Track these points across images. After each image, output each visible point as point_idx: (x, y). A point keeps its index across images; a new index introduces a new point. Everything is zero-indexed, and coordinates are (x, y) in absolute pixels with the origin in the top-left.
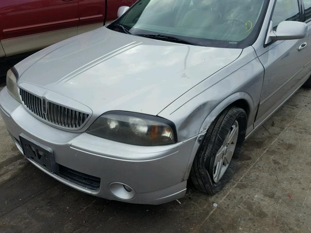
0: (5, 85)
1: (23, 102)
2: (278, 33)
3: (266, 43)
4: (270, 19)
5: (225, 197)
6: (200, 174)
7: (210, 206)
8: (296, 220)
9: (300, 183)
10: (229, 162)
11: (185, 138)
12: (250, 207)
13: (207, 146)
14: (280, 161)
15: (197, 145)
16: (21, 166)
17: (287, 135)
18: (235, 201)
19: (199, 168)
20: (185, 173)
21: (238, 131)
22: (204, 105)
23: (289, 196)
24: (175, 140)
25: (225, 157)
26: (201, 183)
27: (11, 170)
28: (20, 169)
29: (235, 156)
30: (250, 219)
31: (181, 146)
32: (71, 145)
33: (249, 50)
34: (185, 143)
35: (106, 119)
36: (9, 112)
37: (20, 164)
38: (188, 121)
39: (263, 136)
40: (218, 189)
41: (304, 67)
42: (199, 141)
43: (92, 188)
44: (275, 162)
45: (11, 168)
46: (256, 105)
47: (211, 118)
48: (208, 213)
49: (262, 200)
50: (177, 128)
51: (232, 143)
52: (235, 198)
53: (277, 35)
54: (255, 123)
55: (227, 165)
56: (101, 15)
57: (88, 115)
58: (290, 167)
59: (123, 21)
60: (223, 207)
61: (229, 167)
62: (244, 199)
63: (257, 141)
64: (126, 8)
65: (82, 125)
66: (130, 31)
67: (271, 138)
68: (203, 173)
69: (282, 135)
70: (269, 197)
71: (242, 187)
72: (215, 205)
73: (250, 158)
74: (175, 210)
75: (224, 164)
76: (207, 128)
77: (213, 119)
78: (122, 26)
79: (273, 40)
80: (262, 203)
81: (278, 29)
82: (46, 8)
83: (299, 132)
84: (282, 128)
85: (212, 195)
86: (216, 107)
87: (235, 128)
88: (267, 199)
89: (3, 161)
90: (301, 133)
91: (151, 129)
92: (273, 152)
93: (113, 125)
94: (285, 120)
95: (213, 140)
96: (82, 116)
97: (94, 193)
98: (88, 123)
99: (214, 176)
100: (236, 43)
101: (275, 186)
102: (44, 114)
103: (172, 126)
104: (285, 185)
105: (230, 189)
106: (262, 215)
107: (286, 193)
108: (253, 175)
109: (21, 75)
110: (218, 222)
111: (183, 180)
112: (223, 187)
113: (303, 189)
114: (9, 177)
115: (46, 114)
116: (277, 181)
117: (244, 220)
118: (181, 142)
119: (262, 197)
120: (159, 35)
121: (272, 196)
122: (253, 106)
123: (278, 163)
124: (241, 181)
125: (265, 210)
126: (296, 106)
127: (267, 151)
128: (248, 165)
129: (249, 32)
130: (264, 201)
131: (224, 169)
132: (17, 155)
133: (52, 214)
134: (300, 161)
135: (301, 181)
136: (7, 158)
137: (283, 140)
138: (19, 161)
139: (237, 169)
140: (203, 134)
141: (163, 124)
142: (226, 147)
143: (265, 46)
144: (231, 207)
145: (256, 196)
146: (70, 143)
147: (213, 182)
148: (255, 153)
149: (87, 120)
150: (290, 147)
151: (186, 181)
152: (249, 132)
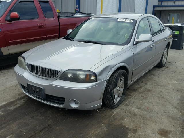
0: (17, 63)
1: (28, 70)
2: (140, 39)
3: (134, 44)
4: (136, 34)
5: (119, 109)
6: (108, 97)
7: (113, 113)
8: (150, 116)
9: (152, 104)
10: (121, 96)
11: (100, 80)
12: (130, 112)
13: (110, 85)
14: (144, 96)
15: (106, 83)
16: (24, 101)
17: (148, 86)
18: (124, 110)
19: (107, 95)
20: (101, 96)
21: (124, 81)
22: (108, 66)
23: (147, 108)
24: (96, 80)
25: (119, 93)
26: (108, 102)
27: (20, 103)
28: (23, 102)
29: (124, 94)
30: (130, 116)
31: (99, 83)
32: (52, 84)
33: (126, 46)
34: (101, 82)
35: (67, 73)
36: (22, 74)
37: (23, 101)
38: (101, 73)
39: (137, 87)
40: (116, 106)
41: (155, 56)
42: (106, 81)
43: (61, 104)
44: (142, 96)
45: (19, 102)
46: (131, 70)
47: (111, 72)
48: (112, 115)
49: (135, 110)
50: (97, 75)
51: (122, 87)
52: (124, 109)
53: (139, 40)
54: (132, 79)
55: (120, 97)
56: (57, 35)
57: (59, 71)
58: (149, 98)
59: (71, 36)
60: (119, 113)
61: (121, 98)
62: (128, 110)
63: (134, 89)
64: (71, 30)
65: (57, 76)
66: (74, 40)
67: (141, 87)
68: (109, 97)
69: (146, 86)
70: (139, 108)
71: (127, 105)
72: (115, 112)
73: (131, 95)
74: (97, 114)
75: (118, 96)
76: (110, 76)
77: (112, 73)
78: (70, 38)
79: (138, 42)
80: (135, 111)
81: (139, 38)
82: (28, 31)
83: (154, 85)
84: (146, 84)
85: (114, 108)
86: (113, 68)
87: (123, 80)
88: (138, 110)
89: (15, 100)
90: (155, 85)
91: (86, 76)
92: (141, 93)
93: (70, 76)
94: (148, 80)
95: (113, 82)
96: (57, 72)
97: (62, 106)
98: (59, 75)
99: (114, 100)
100: (121, 44)
101: (141, 105)
102: (39, 73)
103: (95, 75)
104: (146, 104)
105: (122, 106)
106: (135, 115)
107: (146, 107)
108: (132, 101)
109: (26, 58)
110: (116, 118)
111: (100, 99)
112: (118, 105)
113: (154, 106)
114: (19, 105)
115: (40, 73)
116: (142, 103)
117: (127, 117)
118: (99, 82)
119: (135, 109)
120: (87, 41)
121: (140, 108)
122: (130, 70)
123: (143, 97)
124: (127, 104)
125: (136, 113)
126: (153, 75)
127: (139, 92)
128: (130, 98)
129: (127, 39)
130: (136, 110)
131: (119, 99)
132: (21, 97)
133: (42, 118)
134: (153, 96)
135: (153, 103)
136: (17, 98)
137: (146, 88)
138: (23, 99)
139: (125, 99)
140: (108, 79)
141: (91, 73)
142: (119, 88)
143: (134, 45)
144: (122, 113)
145: (133, 109)
146: (52, 83)
147: (114, 103)
148: (133, 93)
149: (59, 74)
150: (149, 91)
151: (102, 100)
152: (130, 83)
